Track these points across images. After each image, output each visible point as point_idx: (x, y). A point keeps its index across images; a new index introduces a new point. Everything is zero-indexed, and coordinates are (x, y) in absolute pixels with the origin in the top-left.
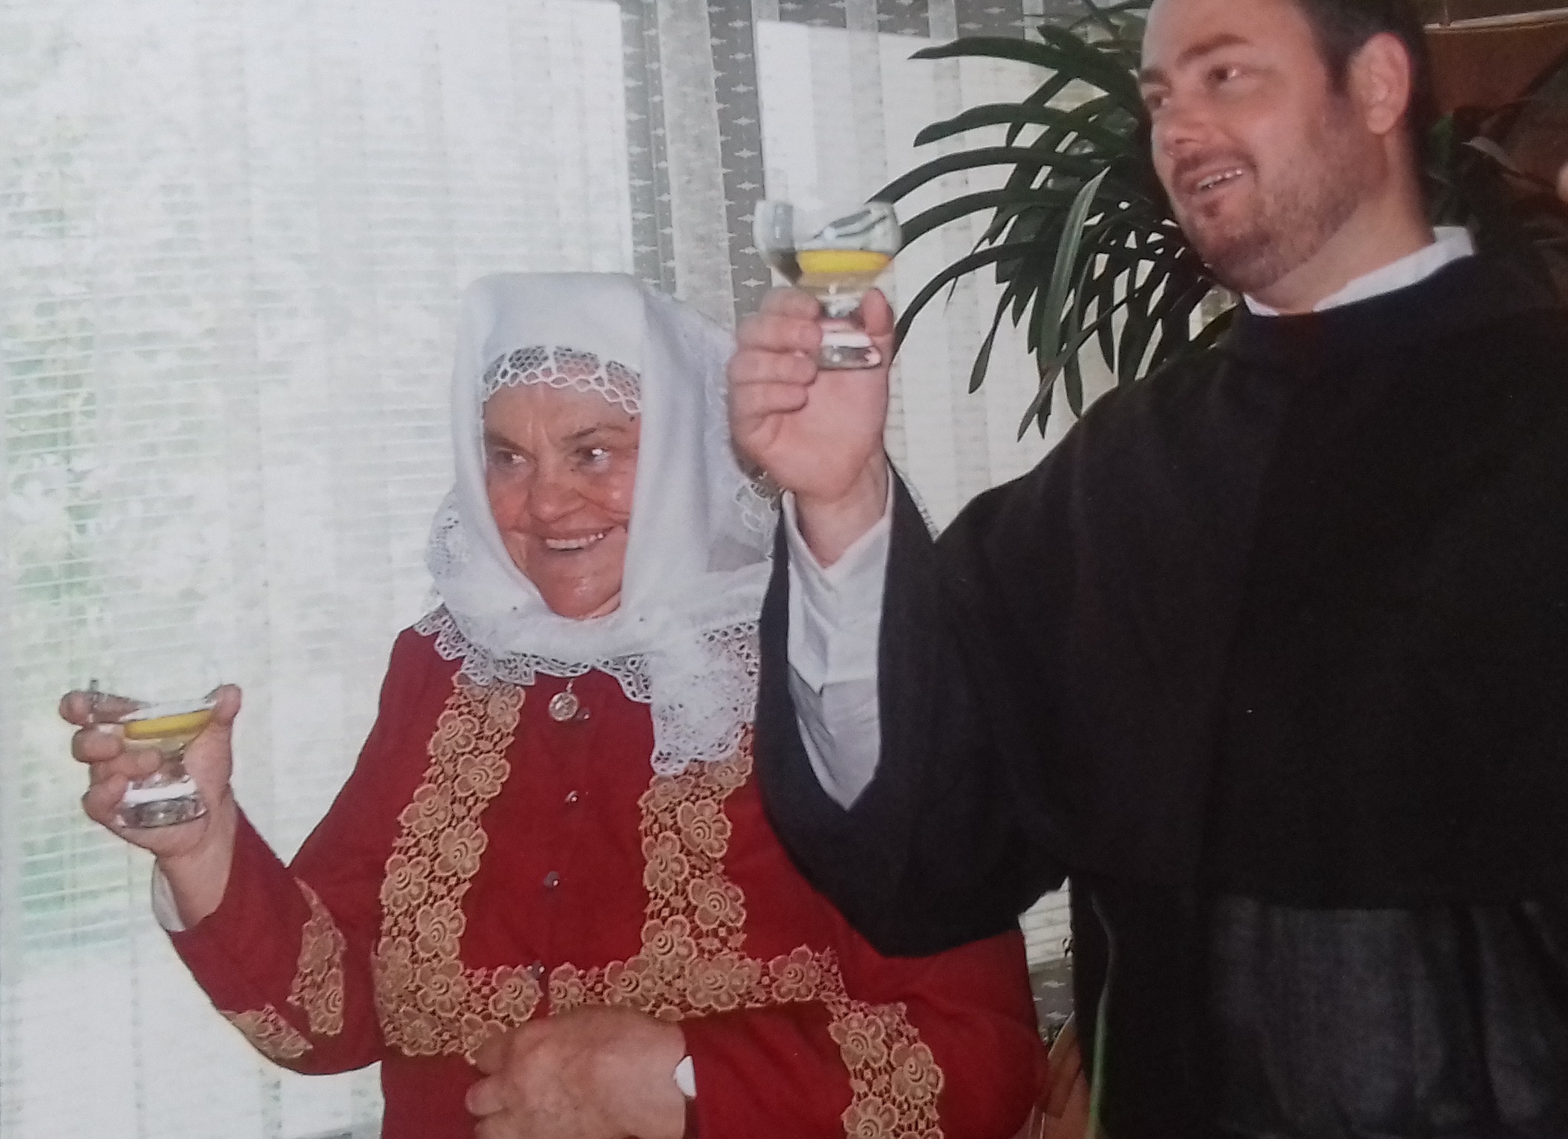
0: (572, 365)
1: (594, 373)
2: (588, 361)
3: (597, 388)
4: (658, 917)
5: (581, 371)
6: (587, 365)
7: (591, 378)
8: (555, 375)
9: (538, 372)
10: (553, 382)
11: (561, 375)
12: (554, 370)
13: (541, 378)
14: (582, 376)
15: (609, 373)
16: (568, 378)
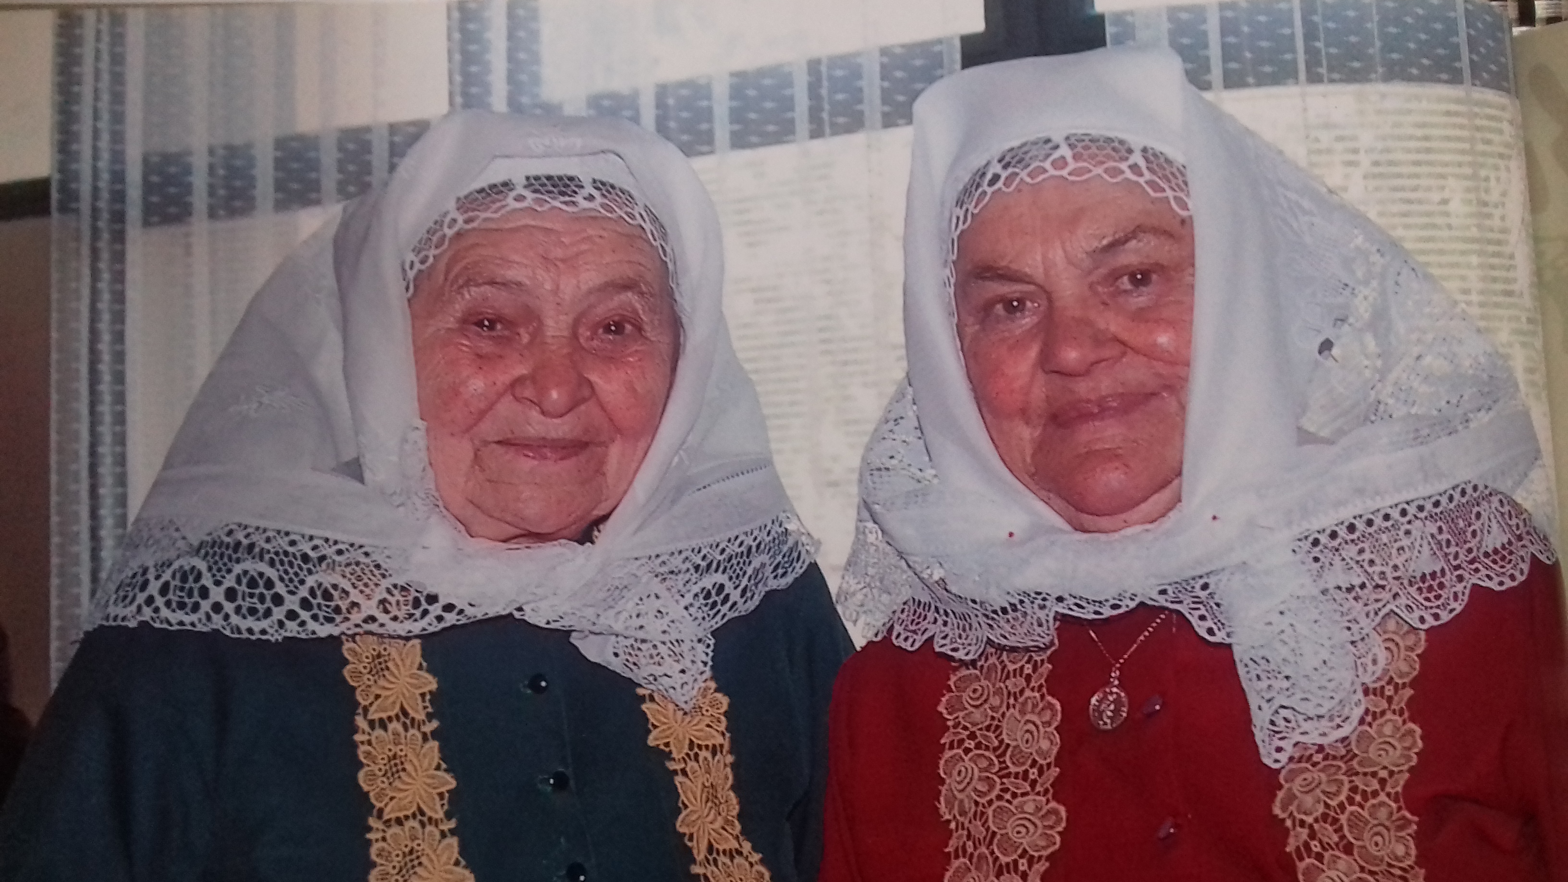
0: (1094, 150)
1: (1127, 159)
2: (1116, 144)
3: (1134, 178)
5: (1109, 157)
6: (1114, 149)
7: (1124, 166)
8: (1072, 165)
9: (1047, 165)
10: (1070, 174)
11: (1081, 164)
12: (1069, 159)
13: (1052, 172)
14: (1111, 164)
15: (1147, 160)
16: (1091, 167)
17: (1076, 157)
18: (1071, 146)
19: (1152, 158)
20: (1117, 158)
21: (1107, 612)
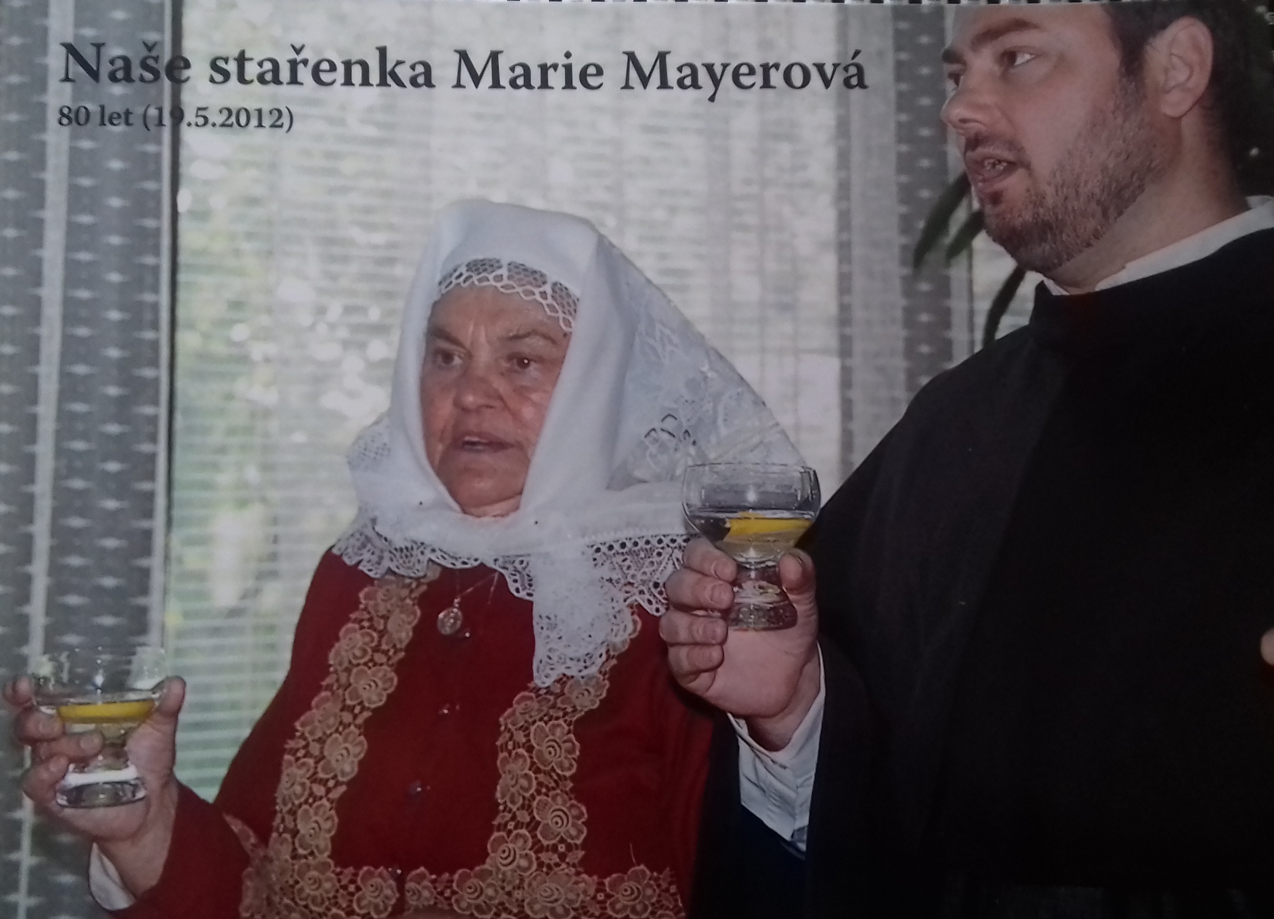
0: (522, 276)
1: (540, 287)
2: (537, 276)
3: (541, 300)
4: (504, 830)
5: (529, 282)
6: (535, 279)
7: (537, 291)
8: (505, 281)
9: (491, 277)
10: (502, 287)
11: (511, 283)
12: (505, 277)
13: (492, 283)
14: (529, 287)
15: (554, 291)
16: (515, 285)
17: (509, 278)
18: (509, 270)
19: (557, 290)
20: (534, 285)
21: (459, 566)
